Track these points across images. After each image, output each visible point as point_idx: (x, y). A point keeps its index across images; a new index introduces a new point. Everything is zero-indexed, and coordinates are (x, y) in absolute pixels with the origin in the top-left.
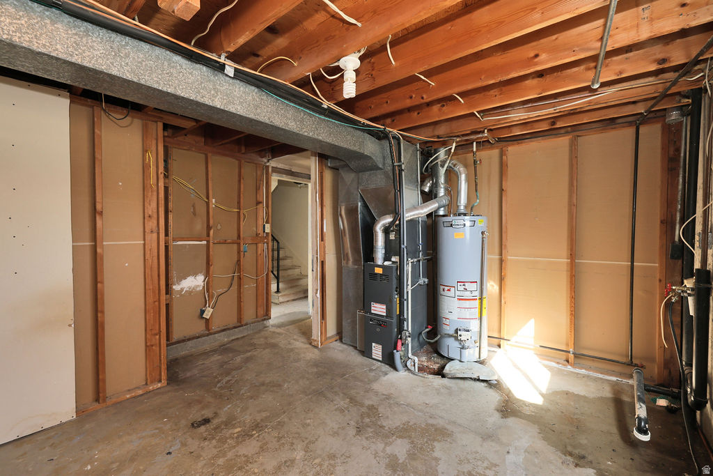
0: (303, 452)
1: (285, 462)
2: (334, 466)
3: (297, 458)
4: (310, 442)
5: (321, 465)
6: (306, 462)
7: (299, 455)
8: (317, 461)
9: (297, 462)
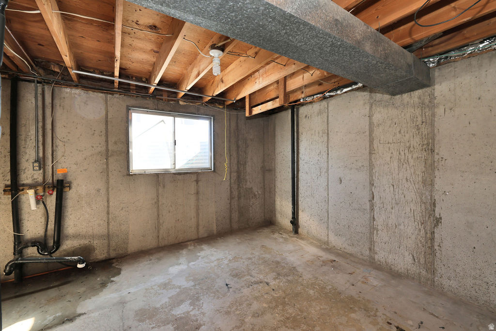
0: (245, 320)
1: (258, 316)
2: (229, 307)
3: (250, 317)
4: (239, 328)
5: (237, 309)
6: (245, 313)
7: (248, 319)
8: (238, 312)
9: (251, 315)
